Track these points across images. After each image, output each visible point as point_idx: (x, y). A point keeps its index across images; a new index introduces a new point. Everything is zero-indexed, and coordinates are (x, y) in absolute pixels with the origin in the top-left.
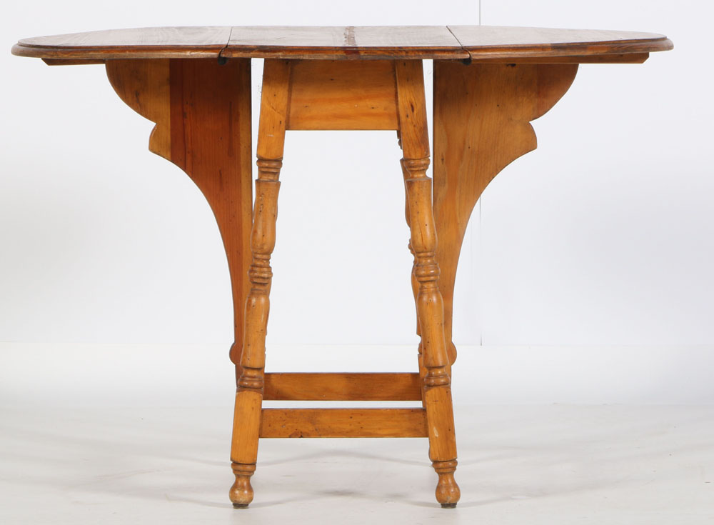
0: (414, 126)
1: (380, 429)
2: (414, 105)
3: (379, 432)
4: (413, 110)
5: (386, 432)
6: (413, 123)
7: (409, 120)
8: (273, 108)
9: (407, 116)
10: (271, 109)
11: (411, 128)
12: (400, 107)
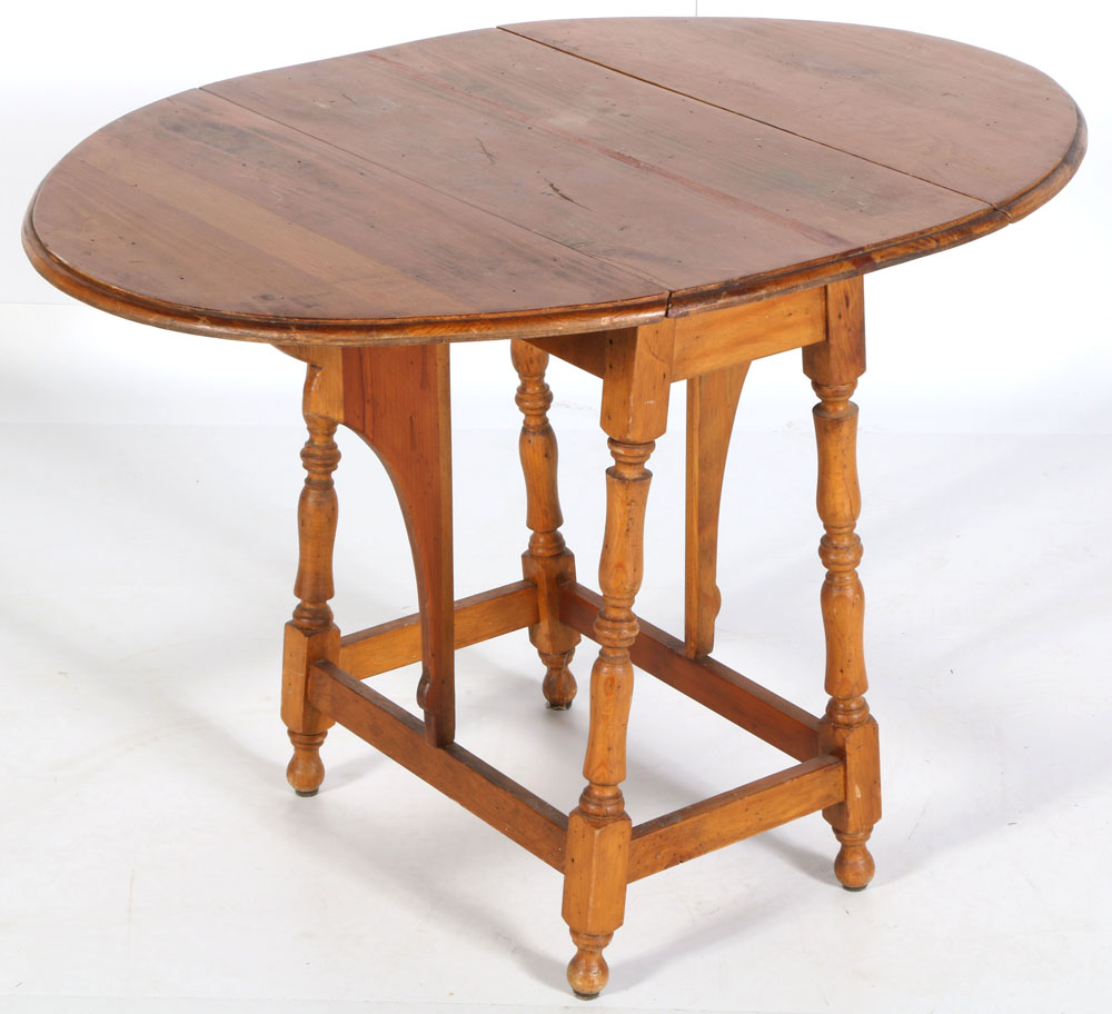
0: (849, 330)
1: (784, 813)
2: (850, 295)
3: (783, 817)
4: (847, 305)
5: (793, 813)
6: (846, 325)
7: (842, 321)
8: (654, 355)
9: (840, 316)
10: (651, 357)
11: (844, 334)
12: (830, 305)
